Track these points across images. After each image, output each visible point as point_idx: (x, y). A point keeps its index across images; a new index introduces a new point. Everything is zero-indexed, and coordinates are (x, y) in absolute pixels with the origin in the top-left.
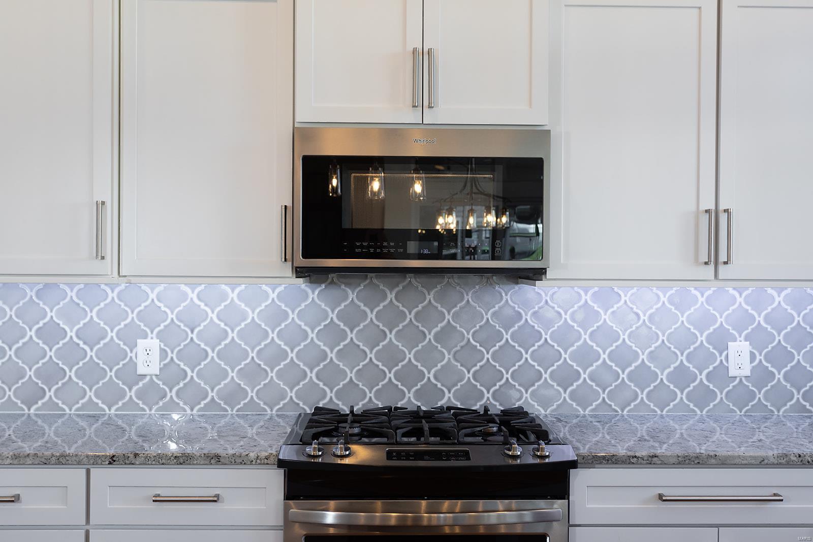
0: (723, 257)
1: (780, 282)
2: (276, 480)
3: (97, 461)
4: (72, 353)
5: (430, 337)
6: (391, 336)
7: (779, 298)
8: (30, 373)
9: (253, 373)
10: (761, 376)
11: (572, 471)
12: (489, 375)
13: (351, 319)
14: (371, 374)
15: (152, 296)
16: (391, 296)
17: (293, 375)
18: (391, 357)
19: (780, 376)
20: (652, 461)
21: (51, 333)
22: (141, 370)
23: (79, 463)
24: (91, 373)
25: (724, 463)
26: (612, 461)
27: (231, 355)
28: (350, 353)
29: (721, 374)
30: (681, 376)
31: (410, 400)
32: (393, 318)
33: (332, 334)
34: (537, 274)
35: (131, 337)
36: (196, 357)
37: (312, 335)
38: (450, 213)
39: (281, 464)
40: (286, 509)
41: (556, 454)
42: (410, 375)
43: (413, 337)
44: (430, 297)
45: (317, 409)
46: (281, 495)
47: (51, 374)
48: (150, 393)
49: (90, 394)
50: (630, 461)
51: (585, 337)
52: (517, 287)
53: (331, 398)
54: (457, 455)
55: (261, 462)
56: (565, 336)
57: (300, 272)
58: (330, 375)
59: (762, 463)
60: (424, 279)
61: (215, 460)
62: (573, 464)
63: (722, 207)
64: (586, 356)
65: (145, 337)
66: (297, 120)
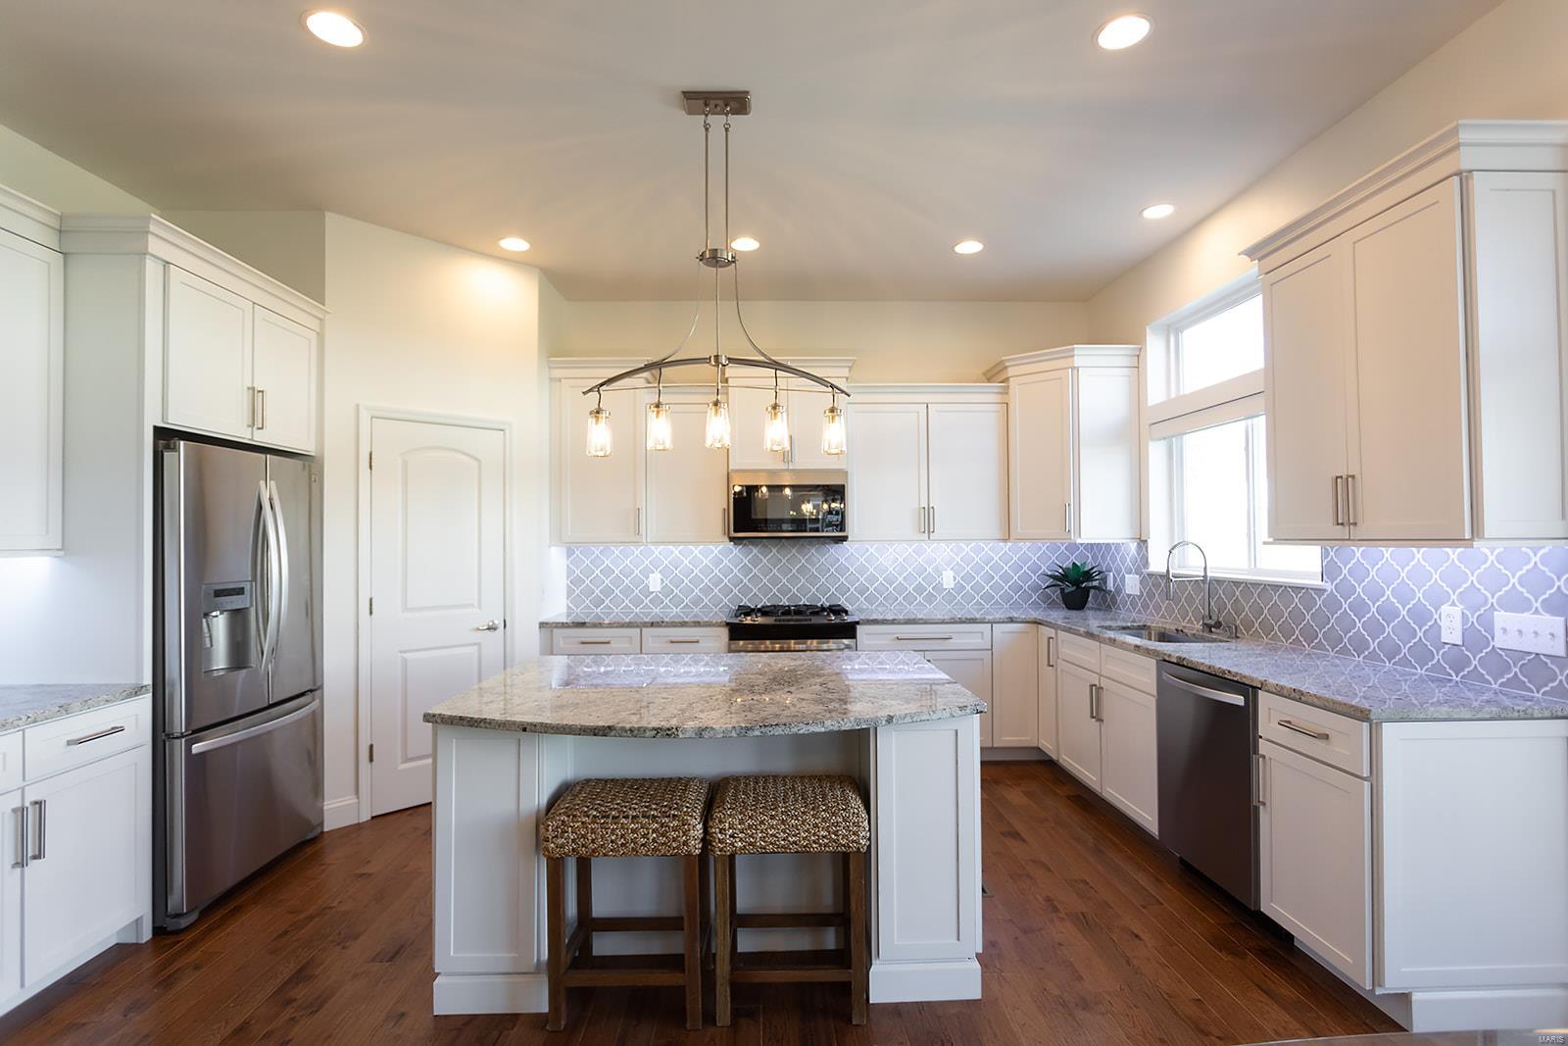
0: (931, 530)
1: (967, 541)
2: (724, 633)
3: (645, 625)
4: (617, 581)
5: (794, 571)
6: (775, 571)
7: (967, 549)
8: (597, 591)
9: (707, 590)
10: (960, 588)
11: (858, 627)
12: (824, 590)
13: (755, 562)
14: (765, 590)
15: (657, 553)
16: (774, 551)
17: (726, 591)
18: (775, 581)
19: (968, 588)
20: (893, 622)
21: (607, 572)
22: (651, 590)
23: (637, 626)
24: (627, 591)
25: (926, 622)
26: (875, 622)
27: (696, 581)
28: (755, 579)
29: (939, 588)
30: (920, 589)
31: (785, 602)
32: (776, 562)
33: (746, 570)
34: (844, 539)
35: (646, 572)
36: (678, 582)
37: (735, 571)
38: (809, 502)
39: (728, 624)
40: (729, 645)
41: (848, 619)
42: (784, 591)
43: (785, 571)
44: (794, 551)
45: (740, 606)
46: (727, 640)
47: (607, 592)
48: (656, 601)
49: (627, 601)
50: (884, 622)
51: (872, 570)
52: (837, 546)
53: (745, 602)
54: (806, 620)
55: (719, 625)
56: (862, 569)
57: (732, 539)
58: (745, 590)
59: (943, 622)
60: (789, 541)
61: (697, 624)
62: (858, 623)
63: (931, 505)
64: (872, 579)
65: (653, 572)
66: (731, 468)
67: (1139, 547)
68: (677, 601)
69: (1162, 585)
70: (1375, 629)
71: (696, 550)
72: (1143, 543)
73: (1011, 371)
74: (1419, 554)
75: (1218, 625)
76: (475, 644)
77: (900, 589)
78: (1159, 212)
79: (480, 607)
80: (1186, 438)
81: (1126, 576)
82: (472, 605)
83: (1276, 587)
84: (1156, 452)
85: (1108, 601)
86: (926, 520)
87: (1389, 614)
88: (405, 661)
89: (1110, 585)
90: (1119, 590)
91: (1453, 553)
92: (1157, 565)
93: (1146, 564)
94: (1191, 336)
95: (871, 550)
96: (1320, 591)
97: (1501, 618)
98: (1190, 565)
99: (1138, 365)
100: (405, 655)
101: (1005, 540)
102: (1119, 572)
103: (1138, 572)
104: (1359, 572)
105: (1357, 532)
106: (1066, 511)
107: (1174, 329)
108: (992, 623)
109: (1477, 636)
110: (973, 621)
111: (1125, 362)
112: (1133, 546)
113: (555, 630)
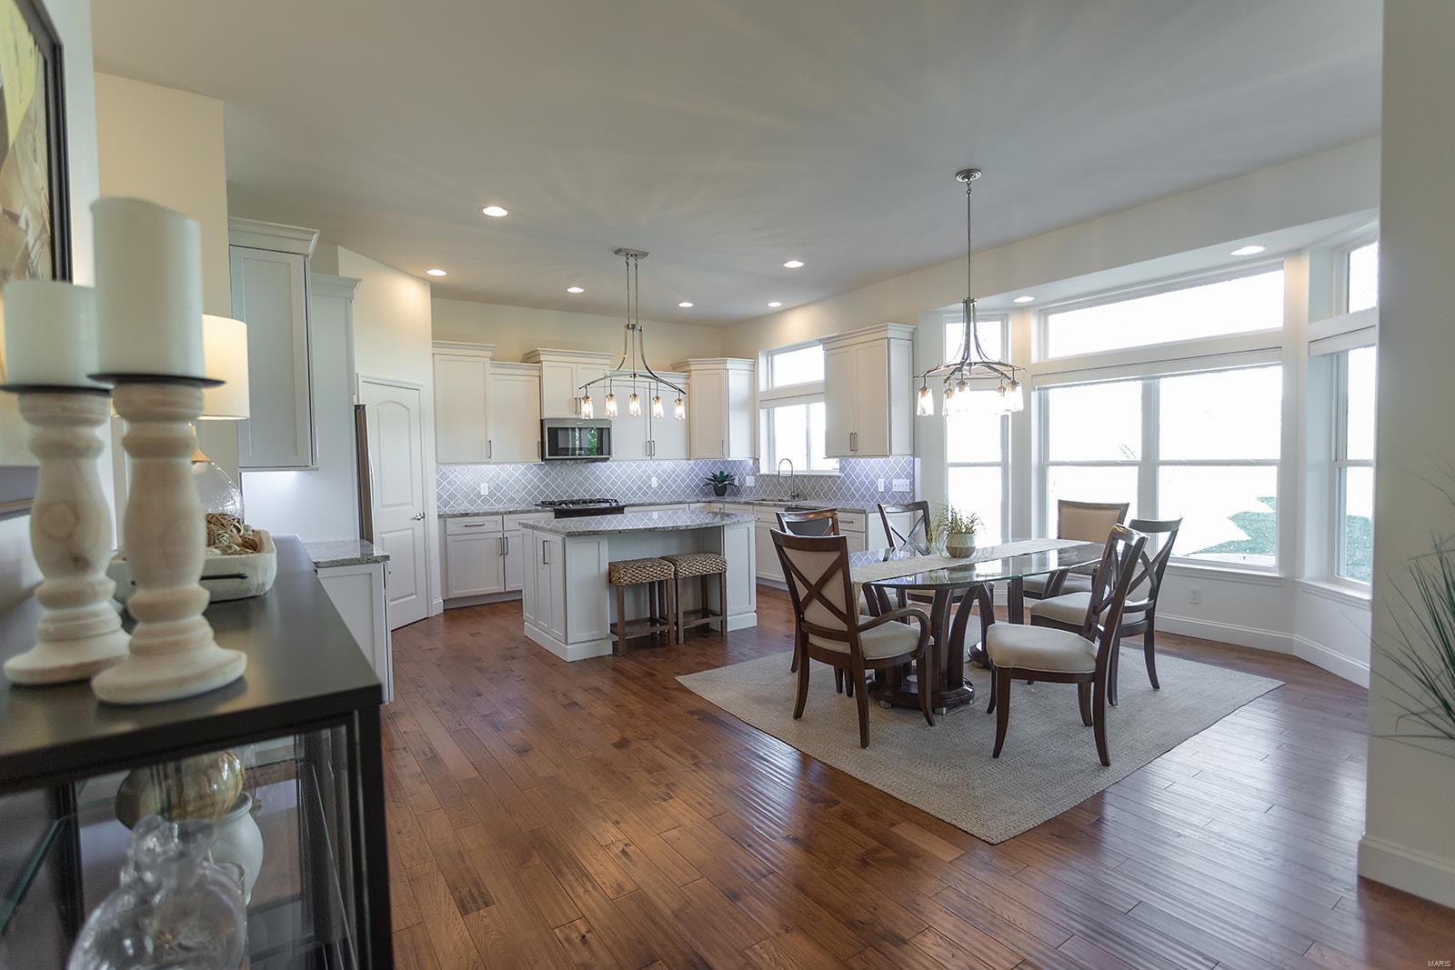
0: (652, 454)
1: (673, 459)
7: (667, 465)
10: (660, 487)
19: (667, 487)
20: (639, 505)
34: (608, 459)
36: (499, 489)
66: (545, 417)
67: (754, 463)
68: (499, 500)
69: (775, 480)
70: (858, 490)
71: (510, 467)
72: (756, 460)
73: (692, 367)
74: (872, 461)
75: (798, 495)
76: (409, 529)
77: (629, 488)
78: (775, 305)
79: (412, 505)
80: (776, 409)
81: (747, 478)
82: (408, 504)
83: (822, 477)
84: (763, 414)
85: (737, 491)
86: (650, 449)
87: (862, 483)
88: (383, 539)
89: (736, 483)
90: (741, 485)
91: (882, 460)
92: (764, 470)
93: (759, 471)
94: (777, 358)
95: (613, 466)
96: (839, 477)
97: (895, 481)
98: (785, 469)
99: (754, 370)
100: (383, 535)
101: (688, 459)
102: (741, 474)
103: (754, 474)
104: (853, 469)
105: (858, 454)
106: (723, 444)
107: (770, 354)
108: (689, 503)
109: (888, 488)
110: (681, 503)
111: (746, 367)
112: (751, 462)
113: (448, 520)
